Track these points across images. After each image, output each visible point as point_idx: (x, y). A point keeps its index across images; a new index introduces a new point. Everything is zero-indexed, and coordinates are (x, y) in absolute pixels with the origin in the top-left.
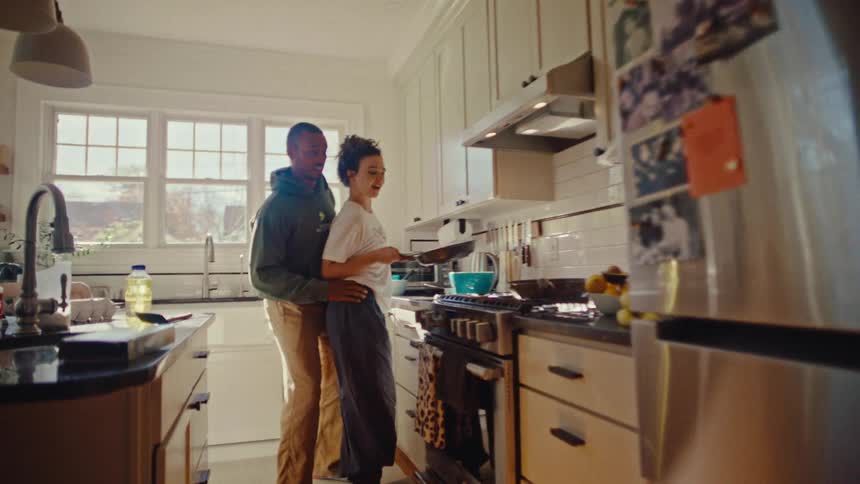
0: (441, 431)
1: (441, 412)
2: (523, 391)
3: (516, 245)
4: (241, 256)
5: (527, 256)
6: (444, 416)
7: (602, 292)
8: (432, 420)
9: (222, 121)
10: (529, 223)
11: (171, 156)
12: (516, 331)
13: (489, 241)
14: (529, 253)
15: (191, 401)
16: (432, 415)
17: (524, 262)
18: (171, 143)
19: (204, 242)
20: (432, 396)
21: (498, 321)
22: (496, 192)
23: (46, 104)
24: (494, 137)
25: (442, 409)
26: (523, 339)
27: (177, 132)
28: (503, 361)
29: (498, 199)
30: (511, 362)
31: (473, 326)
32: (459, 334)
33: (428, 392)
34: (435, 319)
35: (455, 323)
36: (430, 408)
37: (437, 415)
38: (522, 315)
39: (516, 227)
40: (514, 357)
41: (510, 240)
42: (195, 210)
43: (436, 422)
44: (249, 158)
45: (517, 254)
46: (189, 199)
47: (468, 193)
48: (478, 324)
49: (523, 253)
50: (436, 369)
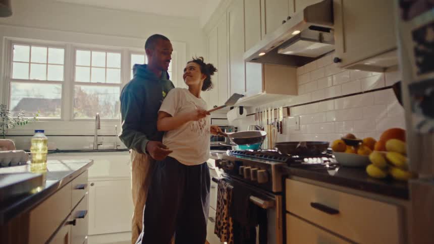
0: (231, 235)
1: (231, 223)
2: (288, 216)
3: (273, 121)
4: (116, 126)
5: (280, 127)
6: (233, 226)
7: (344, 151)
8: (225, 228)
9: (107, 51)
10: (281, 108)
11: (78, 69)
12: (284, 176)
13: (256, 119)
14: (281, 126)
15: (69, 220)
16: (226, 225)
17: (278, 131)
18: (78, 62)
19: (95, 118)
20: (226, 214)
21: (273, 169)
22: (264, 89)
23: (6, 39)
24: (264, 55)
25: (232, 221)
26: (288, 181)
27: (82, 56)
28: (275, 196)
29: (265, 93)
30: (280, 197)
31: (255, 172)
32: (245, 177)
33: (223, 211)
34: (228, 166)
35: (242, 169)
36: (225, 221)
37: (229, 225)
38: (289, 165)
39: (273, 111)
40: (282, 193)
41: (270, 119)
42: (101, 104)
43: (228, 230)
44: (122, 72)
45: (274, 126)
46: (97, 98)
47: (246, 91)
48: (259, 171)
49: (278, 126)
50: (228, 197)
